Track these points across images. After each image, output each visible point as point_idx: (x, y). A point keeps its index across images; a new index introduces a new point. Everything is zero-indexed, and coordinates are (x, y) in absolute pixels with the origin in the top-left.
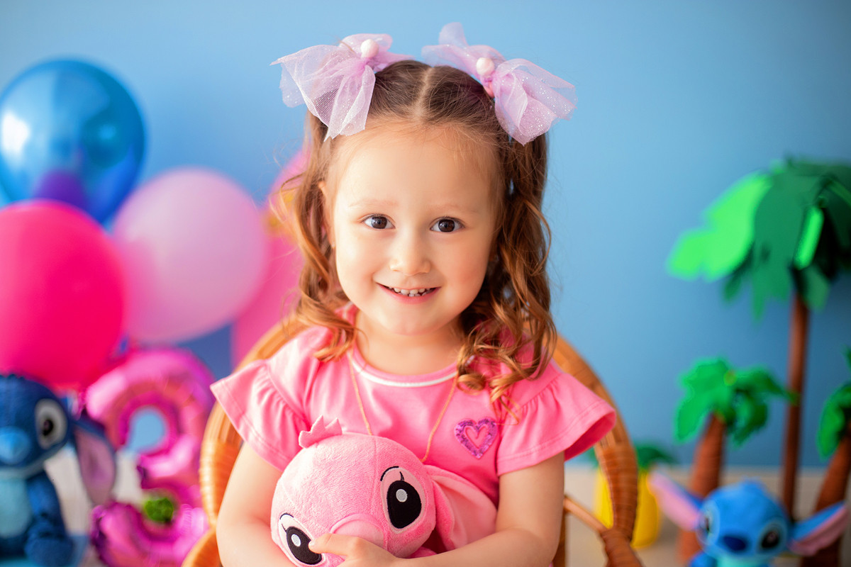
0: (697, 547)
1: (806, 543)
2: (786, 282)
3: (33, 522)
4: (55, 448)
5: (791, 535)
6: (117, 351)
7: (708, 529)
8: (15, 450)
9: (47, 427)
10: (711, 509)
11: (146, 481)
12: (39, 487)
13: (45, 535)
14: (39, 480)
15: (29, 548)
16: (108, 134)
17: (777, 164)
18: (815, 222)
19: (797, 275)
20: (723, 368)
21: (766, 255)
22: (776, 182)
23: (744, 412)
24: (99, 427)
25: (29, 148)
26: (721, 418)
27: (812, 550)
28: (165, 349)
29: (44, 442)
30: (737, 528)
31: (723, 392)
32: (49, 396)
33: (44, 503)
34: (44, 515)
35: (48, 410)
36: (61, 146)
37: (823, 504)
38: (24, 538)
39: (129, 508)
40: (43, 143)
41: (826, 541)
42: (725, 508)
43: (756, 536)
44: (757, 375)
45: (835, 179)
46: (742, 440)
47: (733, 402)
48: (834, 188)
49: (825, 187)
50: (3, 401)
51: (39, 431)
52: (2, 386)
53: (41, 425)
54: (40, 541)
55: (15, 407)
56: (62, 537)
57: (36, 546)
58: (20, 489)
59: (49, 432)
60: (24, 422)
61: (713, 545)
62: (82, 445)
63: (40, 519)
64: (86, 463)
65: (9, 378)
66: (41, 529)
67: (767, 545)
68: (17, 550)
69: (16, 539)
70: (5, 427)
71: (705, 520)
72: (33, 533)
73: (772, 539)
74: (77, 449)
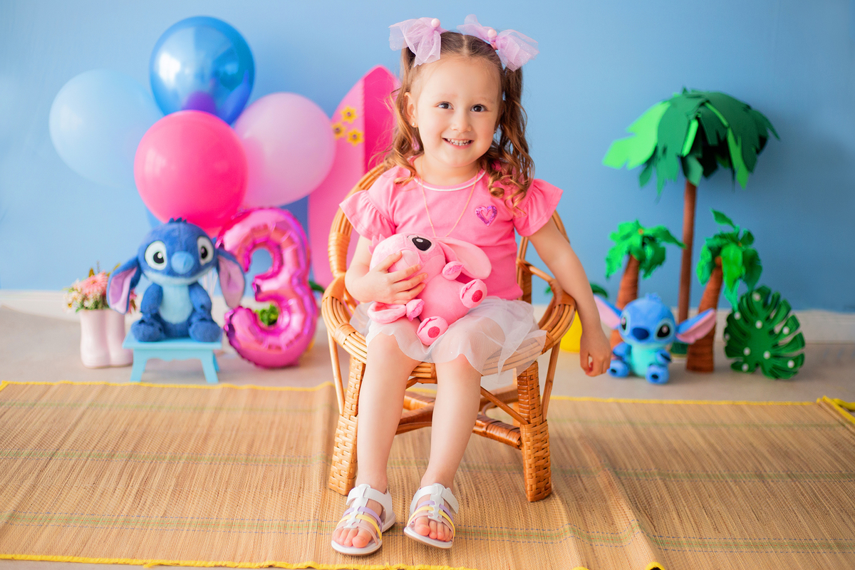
0: (620, 340)
1: (686, 335)
2: (676, 165)
3: (194, 311)
4: (207, 265)
5: (677, 329)
6: (241, 210)
7: (624, 327)
8: (185, 264)
9: (203, 251)
10: (626, 313)
11: (259, 296)
12: (197, 290)
13: (203, 320)
14: (194, 286)
15: (191, 331)
16: (231, 68)
17: (677, 94)
18: (694, 126)
19: (683, 160)
20: (638, 226)
21: (665, 150)
22: (674, 103)
23: (649, 251)
24: (231, 256)
25: (179, 77)
26: (636, 257)
27: (692, 340)
28: (271, 208)
30: (642, 324)
31: (636, 241)
32: (204, 234)
33: (203, 300)
34: (202, 307)
35: (202, 242)
36: (200, 76)
38: (189, 323)
39: (249, 310)
40: (190, 72)
41: (700, 335)
42: (635, 313)
43: (654, 330)
44: (659, 229)
45: (708, 101)
46: (648, 270)
47: (643, 244)
48: (709, 106)
49: (702, 105)
50: (176, 234)
51: (200, 255)
52: (175, 226)
53: (200, 251)
54: (199, 323)
55: (184, 237)
56: (212, 321)
57: (196, 326)
58: (185, 291)
59: (205, 255)
60: (190, 248)
61: (628, 336)
62: (223, 267)
63: (199, 310)
64: (224, 278)
65: (179, 221)
66: (199, 317)
67: (662, 334)
68: (181, 333)
69: (181, 325)
70: (178, 251)
71: (623, 322)
72: (194, 320)
73: (665, 330)
74: (218, 269)
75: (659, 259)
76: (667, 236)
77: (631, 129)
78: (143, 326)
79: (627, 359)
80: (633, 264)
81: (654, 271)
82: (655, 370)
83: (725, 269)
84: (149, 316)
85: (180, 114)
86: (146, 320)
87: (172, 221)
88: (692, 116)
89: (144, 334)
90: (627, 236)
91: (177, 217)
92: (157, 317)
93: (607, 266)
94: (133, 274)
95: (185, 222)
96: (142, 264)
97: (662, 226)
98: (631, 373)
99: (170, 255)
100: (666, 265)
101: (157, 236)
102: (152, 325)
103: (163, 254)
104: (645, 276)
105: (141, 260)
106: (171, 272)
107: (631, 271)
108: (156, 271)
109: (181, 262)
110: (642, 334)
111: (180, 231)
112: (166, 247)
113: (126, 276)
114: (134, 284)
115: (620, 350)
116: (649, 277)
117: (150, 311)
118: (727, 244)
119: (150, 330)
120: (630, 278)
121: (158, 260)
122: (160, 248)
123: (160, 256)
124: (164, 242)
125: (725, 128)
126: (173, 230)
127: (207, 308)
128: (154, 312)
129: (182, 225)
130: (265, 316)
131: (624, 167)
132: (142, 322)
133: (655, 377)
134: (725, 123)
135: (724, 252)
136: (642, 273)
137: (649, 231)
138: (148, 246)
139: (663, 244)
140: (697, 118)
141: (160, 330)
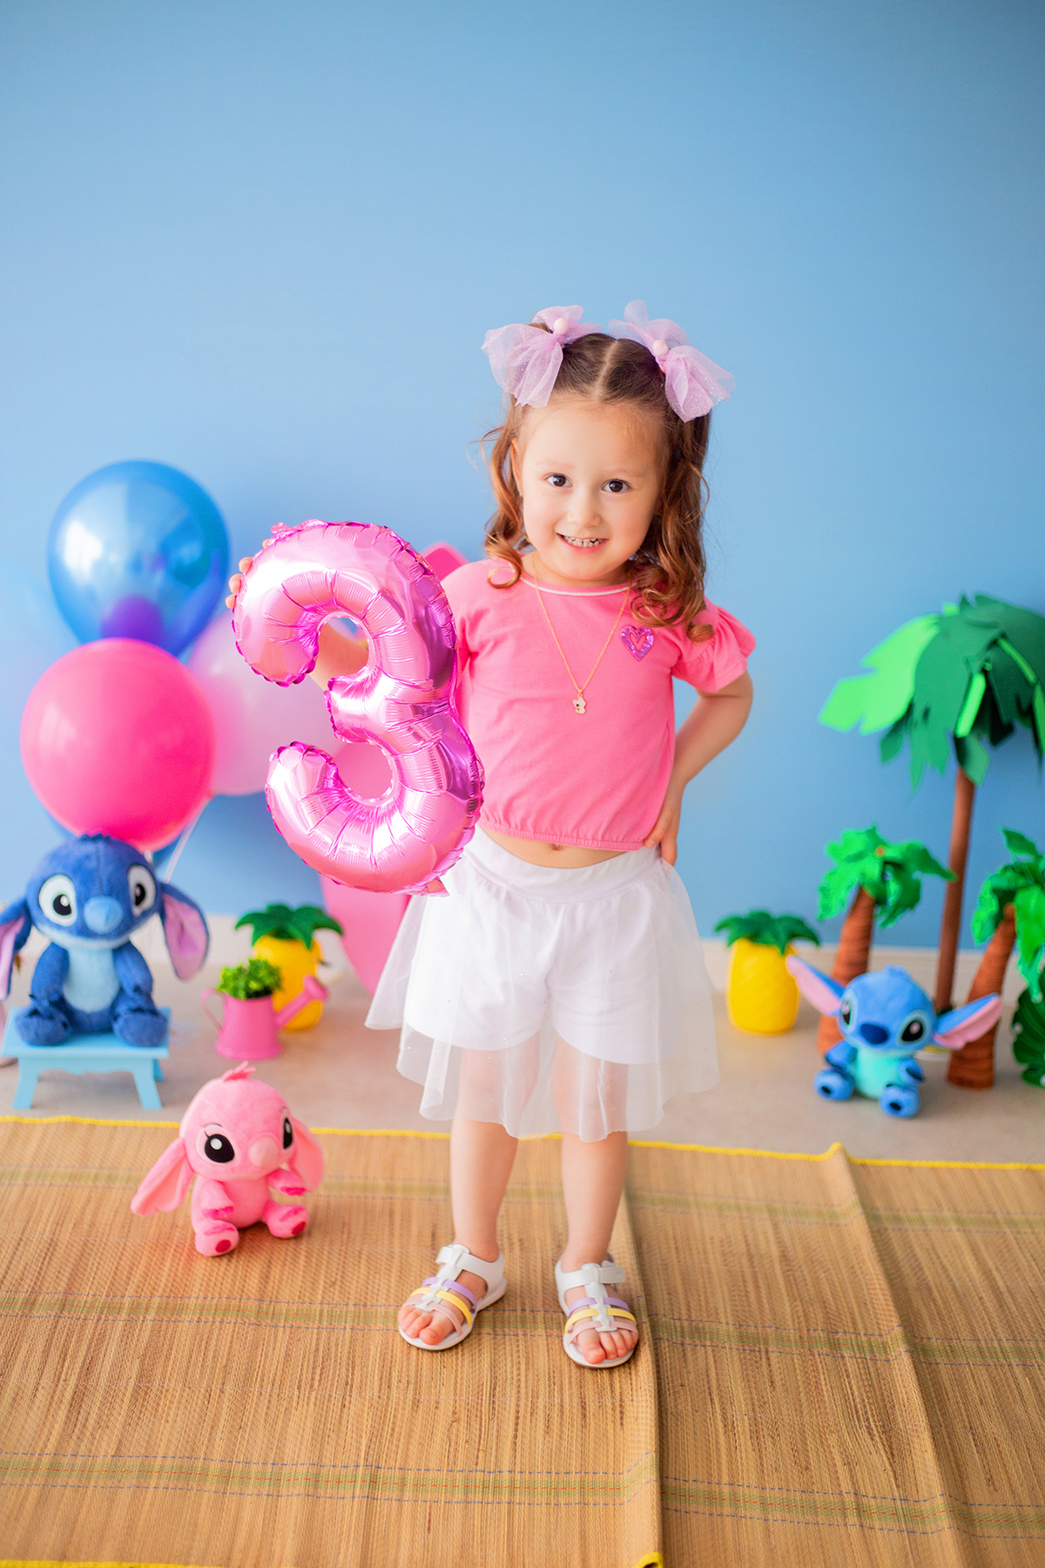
0: (838, 1037)
1: (950, 1036)
2: (948, 750)
3: (122, 991)
4: (146, 914)
5: (935, 1027)
7: (847, 1018)
8: (107, 918)
9: (138, 891)
10: (850, 994)
12: (128, 957)
13: (139, 1010)
14: (125, 951)
15: (117, 1026)
17: (950, 607)
18: (979, 685)
19: (959, 745)
20: (876, 842)
21: (926, 713)
22: (945, 628)
23: (893, 888)
26: (869, 892)
27: (959, 1043)
29: (137, 911)
30: (876, 1019)
31: (872, 869)
32: (139, 861)
33: (137, 977)
34: (137, 989)
35: (137, 875)
37: (974, 996)
38: (112, 1013)
41: (974, 1036)
42: (866, 995)
43: (897, 1026)
44: (910, 848)
45: (1004, 636)
46: (892, 917)
47: (883, 876)
48: (1005, 645)
49: (994, 644)
50: (92, 864)
51: (133, 898)
52: (90, 848)
53: (134, 892)
54: (130, 1016)
55: (106, 871)
56: (154, 1012)
57: (126, 1022)
58: (107, 960)
59: (140, 899)
60: (117, 890)
61: (853, 1035)
62: (170, 912)
63: (129, 991)
64: (174, 932)
65: (95, 839)
66: (133, 1005)
67: (909, 1036)
68: (101, 1026)
69: (101, 1014)
70: (97, 895)
71: (845, 1009)
72: (122, 1009)
73: (915, 1028)
74: (163, 916)
75: (911, 898)
76: (926, 860)
77: (869, 661)
78: (35, 1020)
79: (850, 1069)
80: (864, 903)
81: (899, 917)
82: (895, 1095)
83: (1020, 926)
84: (46, 1003)
85: (101, 646)
86: (40, 1009)
87: (86, 839)
88: (976, 666)
89: (37, 1035)
90: (859, 857)
91: (93, 832)
92: (61, 1004)
93: (820, 900)
94: (18, 928)
95: (107, 840)
96: (34, 913)
97: (918, 842)
98: (855, 1093)
99: (82, 900)
100: (921, 908)
101: (59, 863)
102: (51, 1018)
103: (70, 899)
104: (884, 924)
105: (32, 904)
106: (83, 931)
107: (861, 912)
108: (59, 927)
109: (100, 913)
110: (877, 1035)
111: (98, 860)
112: (75, 888)
113: (6, 931)
114: (20, 943)
115: (838, 1056)
116: (890, 926)
117: (49, 994)
118: (1026, 887)
119: (47, 1027)
120: (858, 923)
121: (62, 910)
122: (62, 886)
123: (64, 902)
124: (71, 879)
125: (1031, 687)
126: (87, 857)
127: (144, 990)
128: (55, 997)
129: (101, 846)
130: (242, 984)
131: (856, 729)
132: (34, 1013)
133: (895, 1107)
134: (1031, 676)
135: (1020, 899)
136: (880, 918)
137: (892, 853)
138: (44, 881)
139: (917, 875)
140: (984, 672)
141: (65, 1025)
